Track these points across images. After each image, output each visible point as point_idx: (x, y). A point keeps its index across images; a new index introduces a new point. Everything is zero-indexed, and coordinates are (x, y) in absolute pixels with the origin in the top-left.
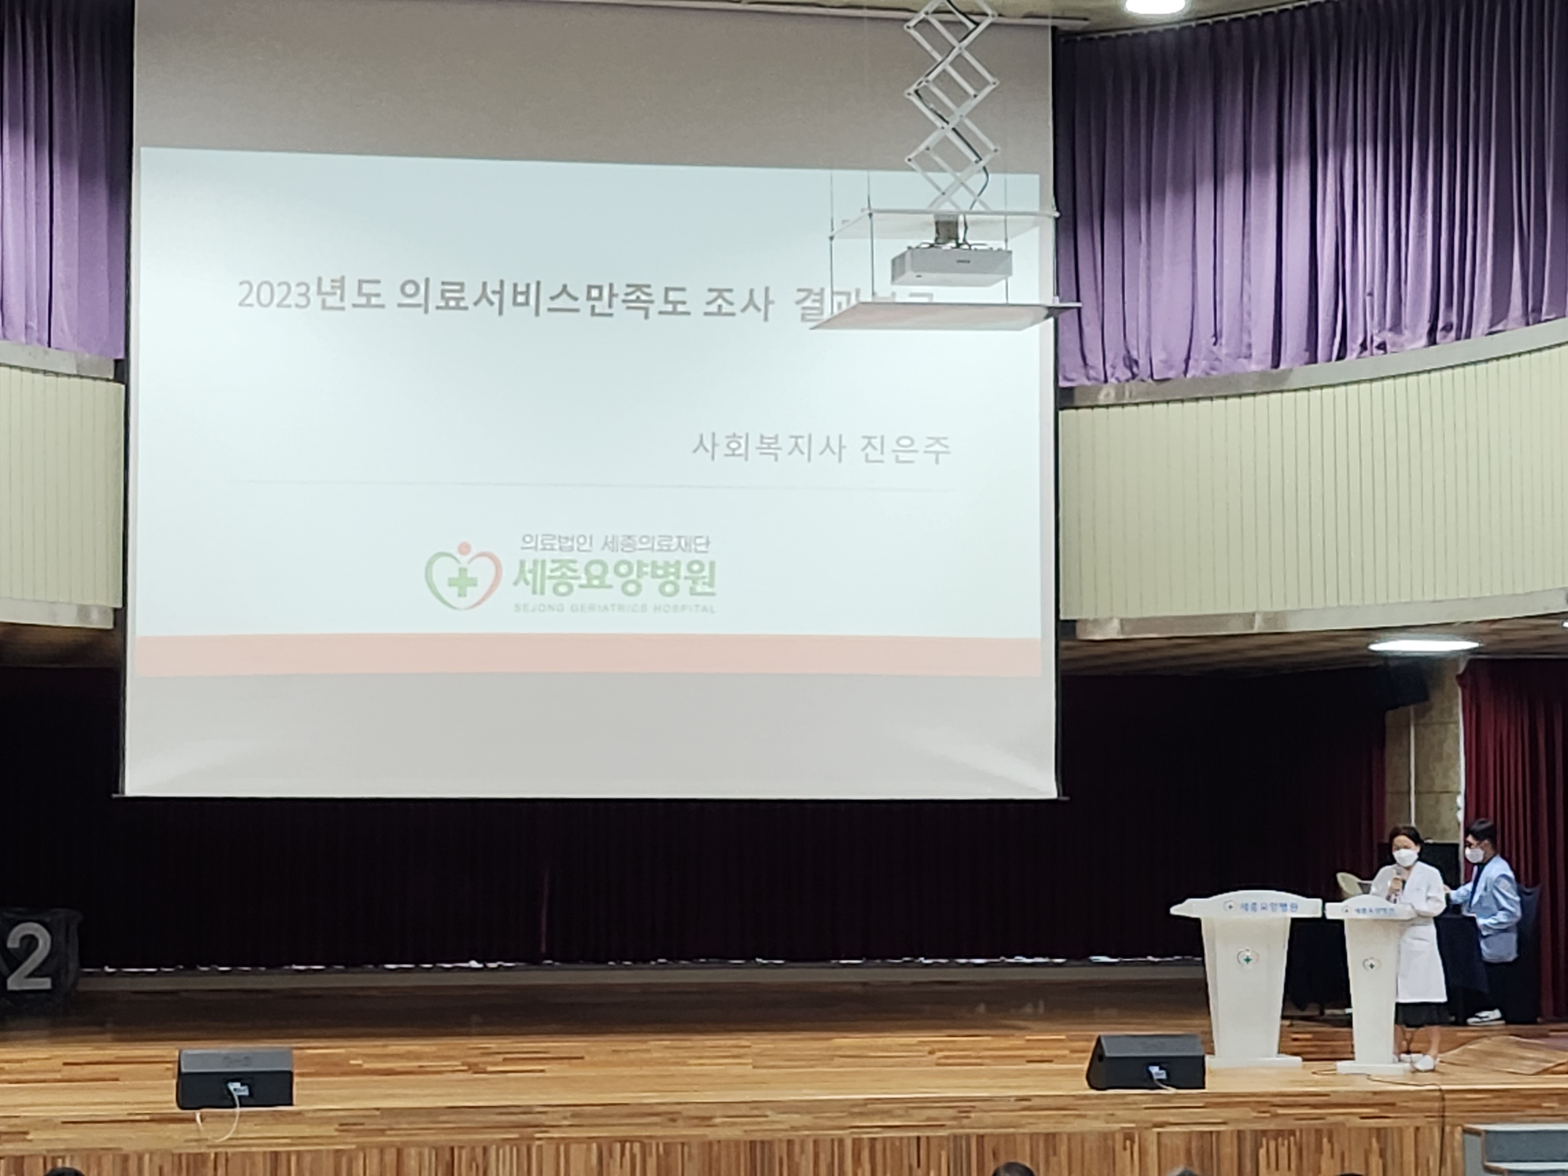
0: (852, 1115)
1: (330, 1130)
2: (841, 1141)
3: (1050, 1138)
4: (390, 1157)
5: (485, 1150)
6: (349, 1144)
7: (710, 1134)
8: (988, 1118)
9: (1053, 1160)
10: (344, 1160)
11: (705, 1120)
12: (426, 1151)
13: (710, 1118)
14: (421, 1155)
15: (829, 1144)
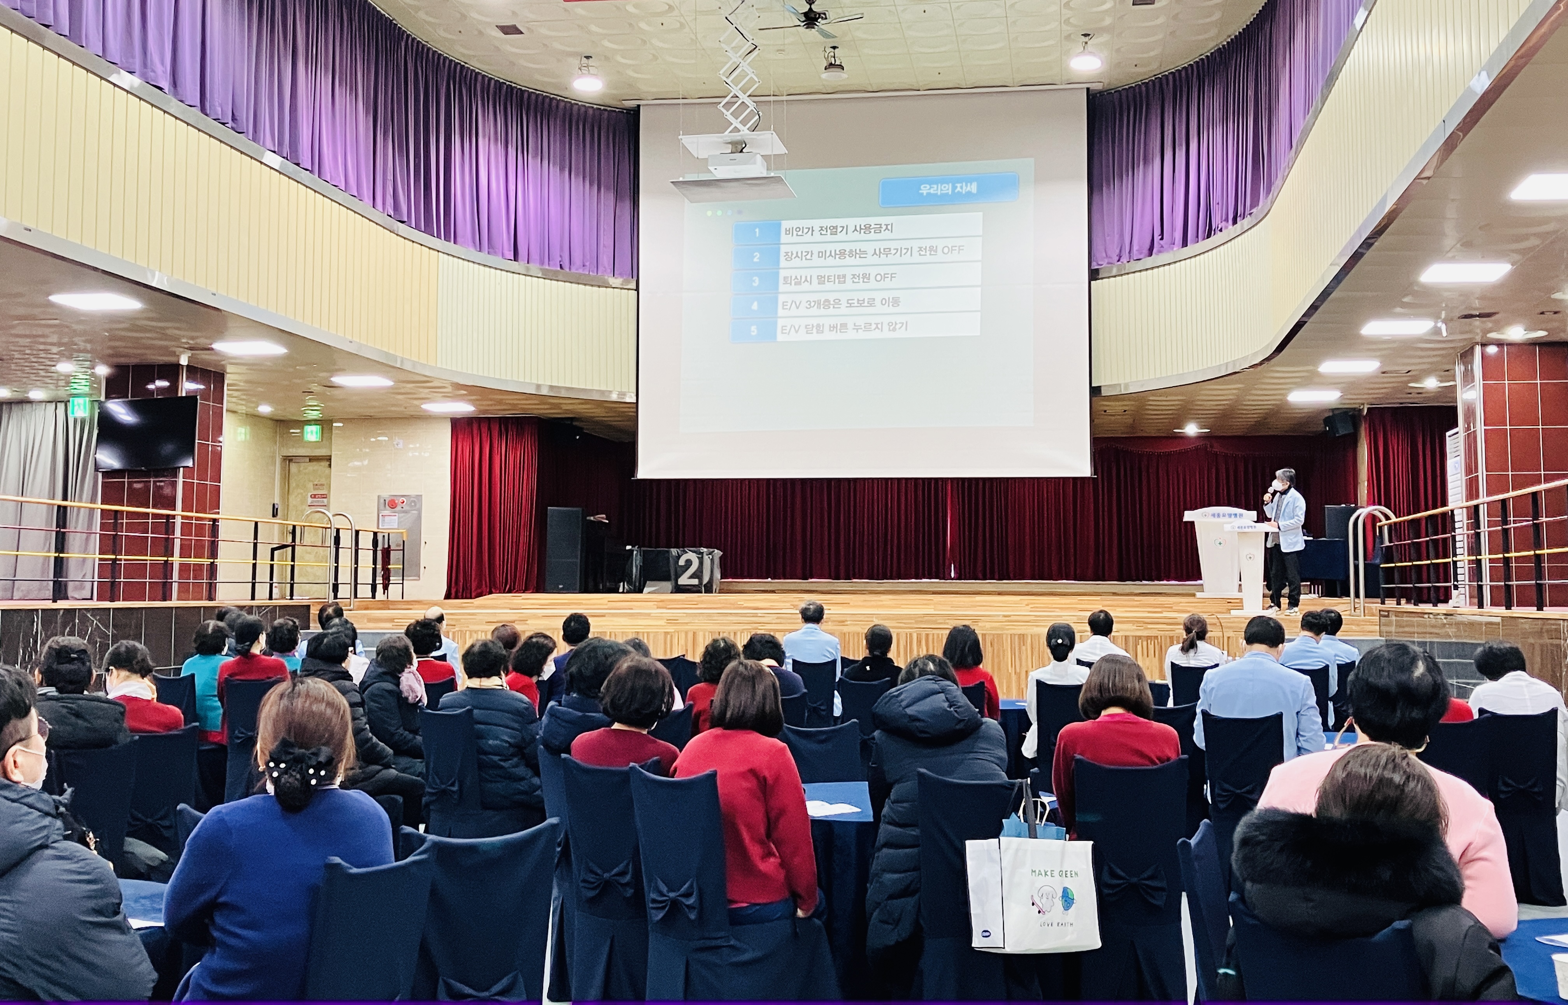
0: (917, 622)
1: (662, 622)
2: (911, 634)
3: (1022, 637)
4: (690, 635)
5: (735, 633)
6: (671, 629)
7: (845, 629)
8: (988, 625)
9: (1024, 648)
10: (669, 636)
11: (842, 622)
12: (707, 634)
13: (843, 622)
14: (704, 635)
15: (904, 636)
